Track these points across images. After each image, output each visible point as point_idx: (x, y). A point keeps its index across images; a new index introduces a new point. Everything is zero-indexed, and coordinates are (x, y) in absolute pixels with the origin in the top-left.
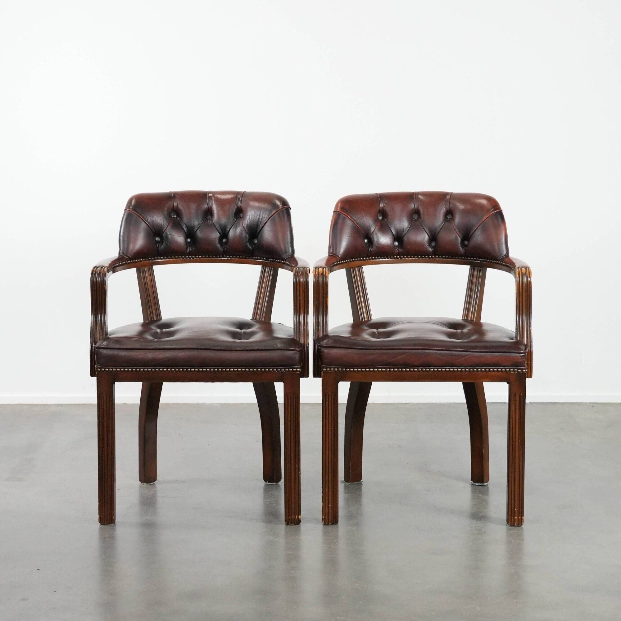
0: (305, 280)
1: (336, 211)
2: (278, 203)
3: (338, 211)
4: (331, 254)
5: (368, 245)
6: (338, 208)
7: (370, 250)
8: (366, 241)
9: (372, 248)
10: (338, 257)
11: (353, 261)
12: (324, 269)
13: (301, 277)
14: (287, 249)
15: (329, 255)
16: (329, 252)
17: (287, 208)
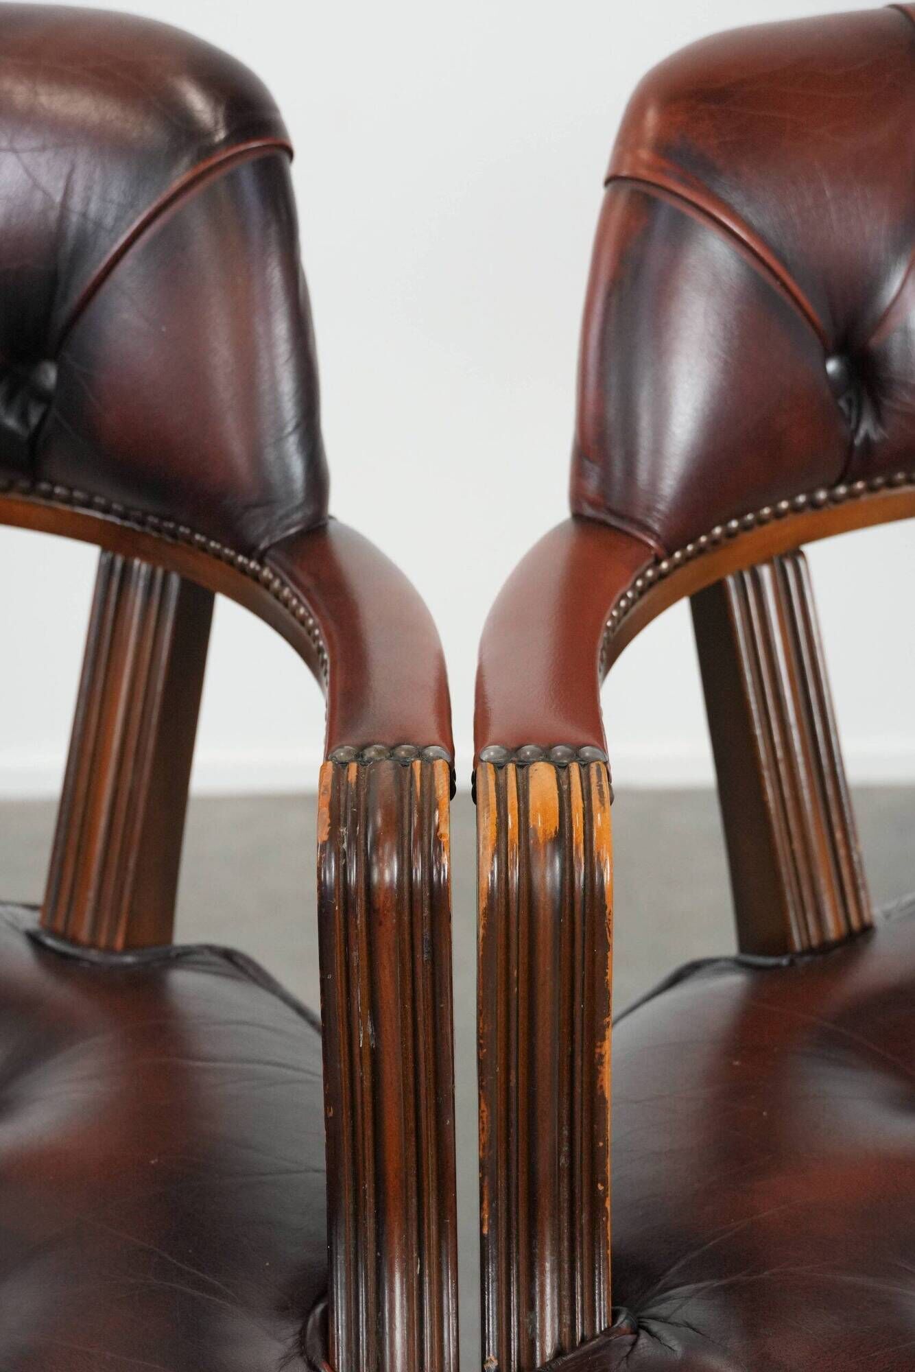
0: (418, 874)
1: (625, 173)
2: (198, 103)
3: (643, 173)
4: (593, 504)
5: (849, 402)
6: (645, 154)
7: (867, 439)
8: (832, 366)
9: (879, 419)
10: (646, 529)
11: (745, 527)
12: (565, 767)
13: (388, 847)
14: (270, 455)
15: (577, 516)
16: (577, 496)
17: (267, 153)
